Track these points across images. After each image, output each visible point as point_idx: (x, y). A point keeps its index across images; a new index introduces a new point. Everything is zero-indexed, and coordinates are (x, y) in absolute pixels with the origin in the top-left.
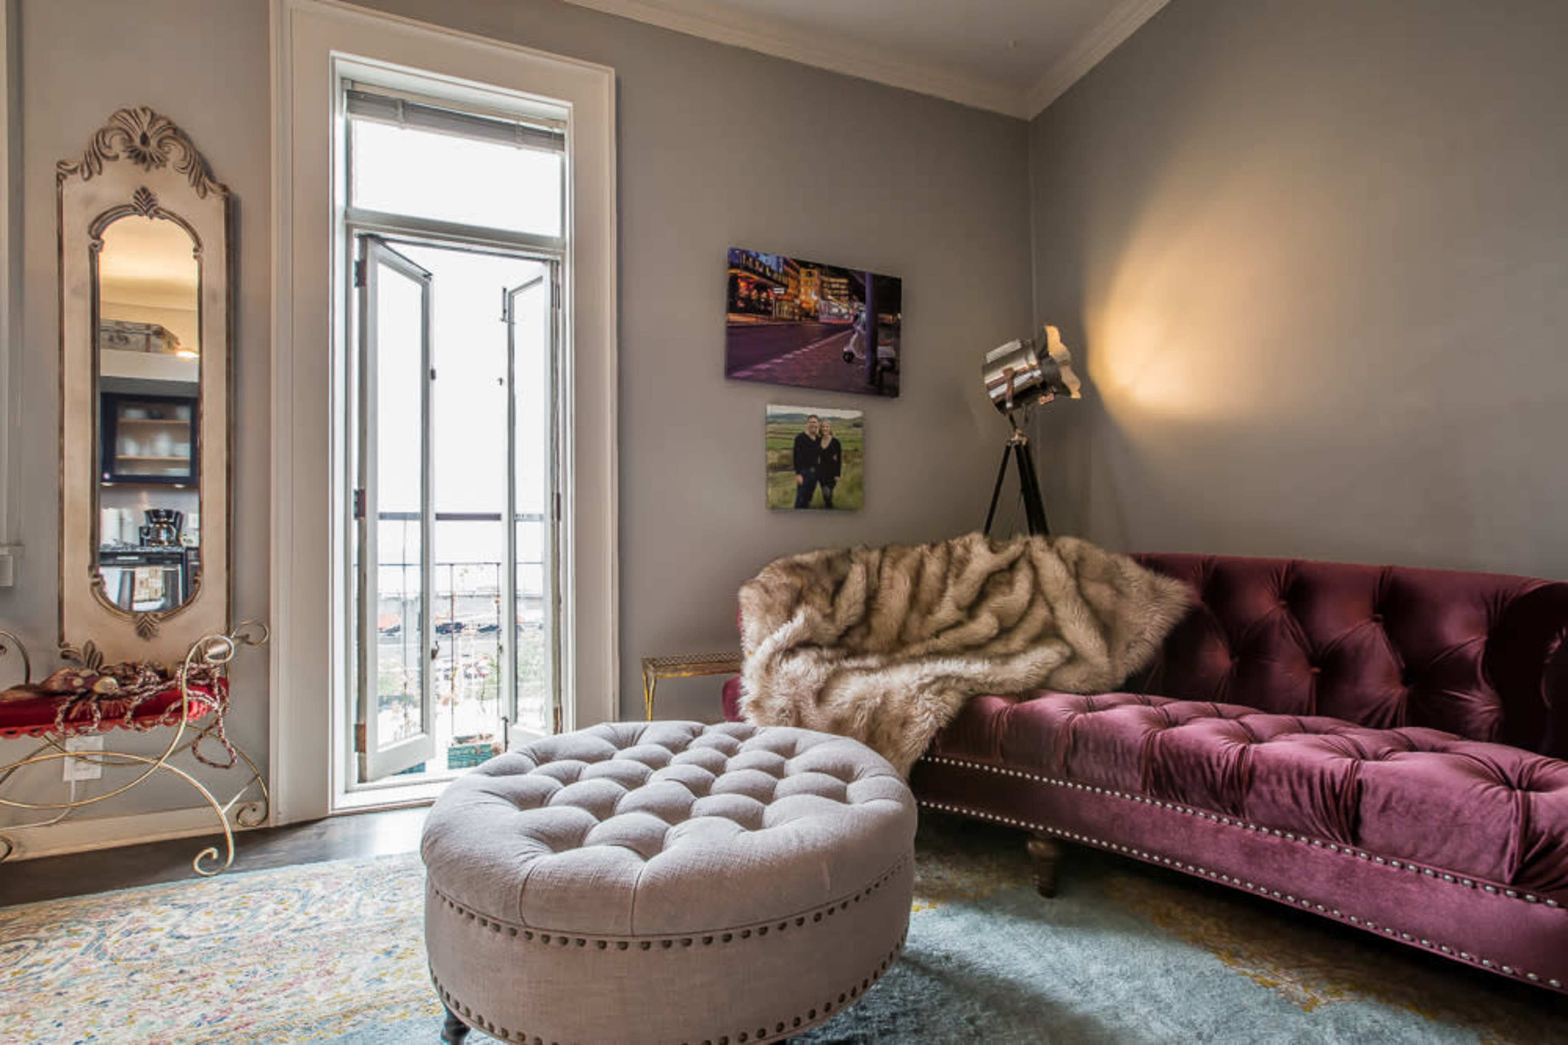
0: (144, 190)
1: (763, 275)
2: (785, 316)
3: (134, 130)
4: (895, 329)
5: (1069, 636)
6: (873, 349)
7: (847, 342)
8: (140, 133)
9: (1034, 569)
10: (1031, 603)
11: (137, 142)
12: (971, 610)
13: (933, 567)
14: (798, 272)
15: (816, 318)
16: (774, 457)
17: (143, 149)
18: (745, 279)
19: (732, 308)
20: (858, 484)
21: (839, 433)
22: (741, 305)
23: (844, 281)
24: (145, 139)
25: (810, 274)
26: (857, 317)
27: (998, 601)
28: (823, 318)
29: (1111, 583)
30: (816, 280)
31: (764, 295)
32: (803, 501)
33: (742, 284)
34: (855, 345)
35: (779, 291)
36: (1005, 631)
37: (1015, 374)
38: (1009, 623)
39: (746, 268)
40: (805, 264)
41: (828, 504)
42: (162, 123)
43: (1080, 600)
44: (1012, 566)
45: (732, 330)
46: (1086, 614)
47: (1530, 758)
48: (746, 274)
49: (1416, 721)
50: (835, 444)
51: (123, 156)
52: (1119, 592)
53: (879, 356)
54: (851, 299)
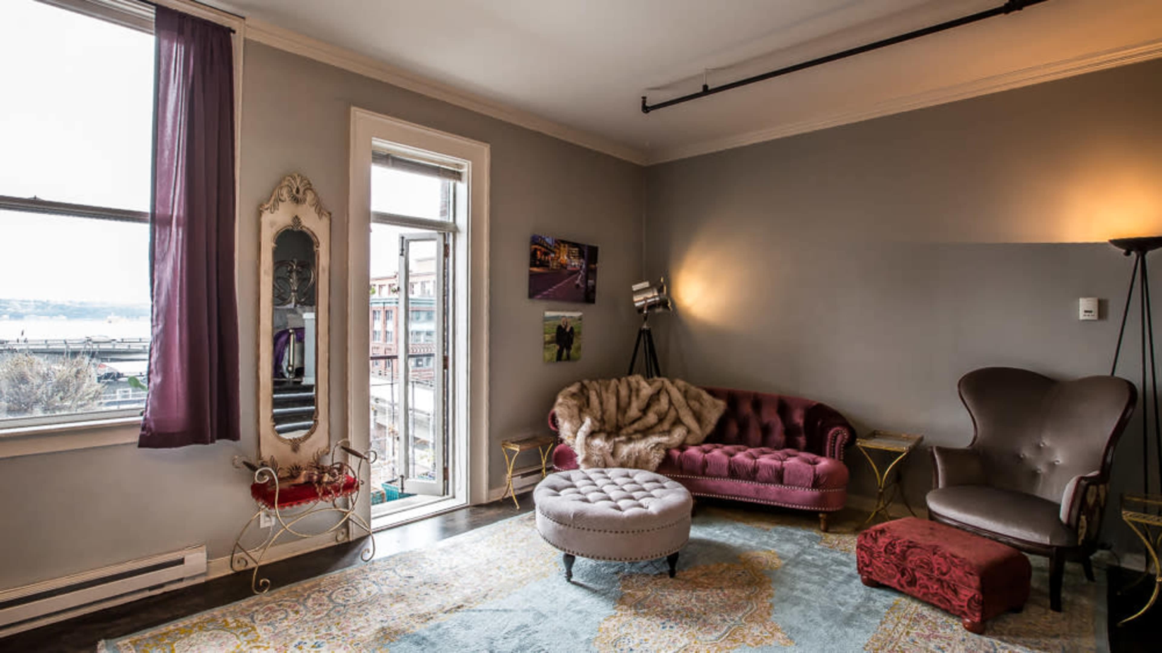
0: (296, 217)
1: (547, 248)
2: (555, 268)
3: (292, 185)
4: (594, 271)
5: (686, 423)
6: (587, 282)
7: (576, 279)
8: (296, 187)
9: (668, 393)
10: (669, 408)
11: (294, 191)
12: (644, 411)
13: (624, 392)
14: (560, 246)
15: (566, 268)
16: (548, 337)
17: (297, 195)
18: (540, 250)
19: (533, 264)
20: (579, 348)
21: (573, 324)
22: (538, 263)
23: (577, 249)
24: (298, 191)
25: (564, 247)
26: (581, 267)
27: (655, 408)
28: (569, 268)
29: (699, 401)
30: (566, 249)
31: (547, 258)
32: (559, 358)
33: (538, 253)
34: (581, 280)
35: (553, 255)
36: (661, 420)
37: (648, 298)
38: (662, 417)
39: (540, 245)
40: (563, 242)
41: (568, 358)
42: (306, 182)
43: (688, 408)
44: (659, 393)
45: (532, 275)
46: (690, 413)
47: (814, 456)
48: (540, 247)
49: (788, 447)
50: (572, 329)
51: (287, 199)
52: (701, 404)
53: (589, 285)
54: (579, 259)
